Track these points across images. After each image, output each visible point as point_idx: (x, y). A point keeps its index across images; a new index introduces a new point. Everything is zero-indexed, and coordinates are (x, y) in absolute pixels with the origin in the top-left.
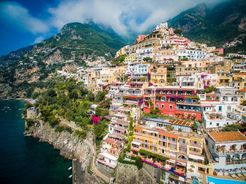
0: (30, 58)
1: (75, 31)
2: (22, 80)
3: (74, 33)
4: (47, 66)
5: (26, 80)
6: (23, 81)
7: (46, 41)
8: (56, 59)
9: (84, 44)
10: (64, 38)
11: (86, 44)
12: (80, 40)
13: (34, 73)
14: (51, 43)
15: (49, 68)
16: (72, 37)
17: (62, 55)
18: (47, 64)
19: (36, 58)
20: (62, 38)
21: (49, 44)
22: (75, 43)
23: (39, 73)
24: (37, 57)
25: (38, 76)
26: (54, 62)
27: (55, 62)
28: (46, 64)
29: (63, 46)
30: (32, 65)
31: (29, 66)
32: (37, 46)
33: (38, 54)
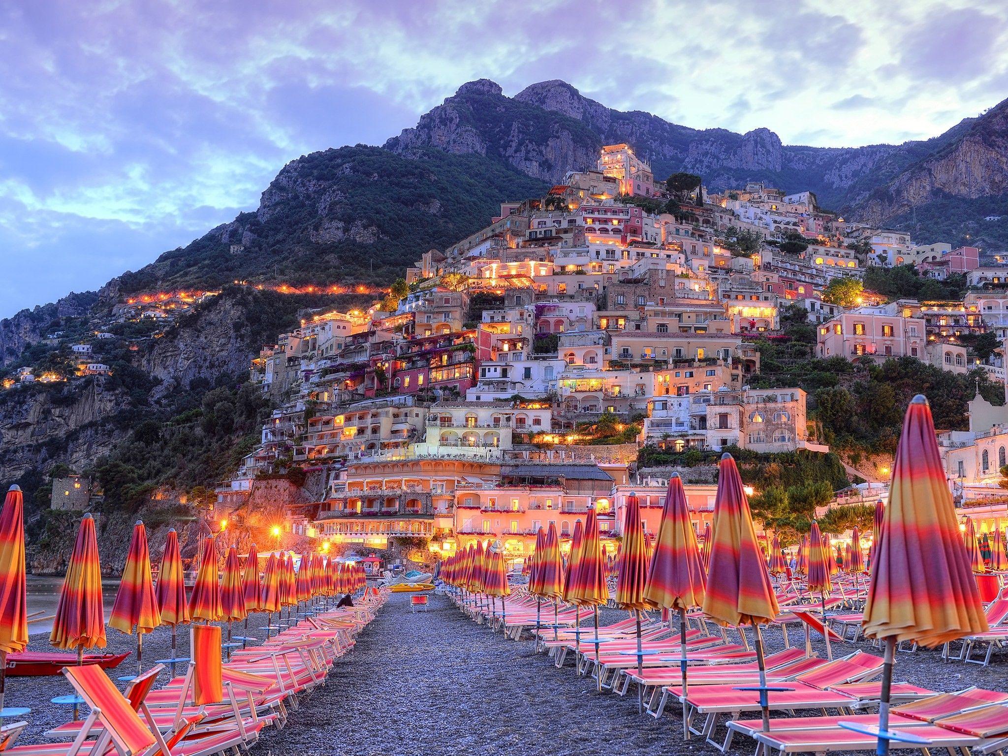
0: (75, 348)
1: (339, 196)
2: (15, 469)
3: (331, 210)
4: (158, 393)
5: (35, 468)
6: (22, 472)
7: (168, 262)
8: (208, 352)
9: (380, 267)
10: (271, 240)
11: (391, 264)
12: (362, 246)
13: (84, 427)
14: (194, 269)
15: (163, 401)
16: (316, 228)
17: (243, 331)
18: (158, 382)
19: (107, 347)
20: (259, 236)
21: (186, 274)
22: (328, 262)
23: (109, 427)
24: (113, 343)
25: (104, 444)
26: (201, 367)
27: (204, 370)
28: (155, 378)
29: (259, 282)
30: (77, 387)
31: (66, 389)
32: (119, 290)
33: (118, 330)
